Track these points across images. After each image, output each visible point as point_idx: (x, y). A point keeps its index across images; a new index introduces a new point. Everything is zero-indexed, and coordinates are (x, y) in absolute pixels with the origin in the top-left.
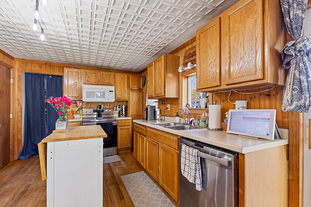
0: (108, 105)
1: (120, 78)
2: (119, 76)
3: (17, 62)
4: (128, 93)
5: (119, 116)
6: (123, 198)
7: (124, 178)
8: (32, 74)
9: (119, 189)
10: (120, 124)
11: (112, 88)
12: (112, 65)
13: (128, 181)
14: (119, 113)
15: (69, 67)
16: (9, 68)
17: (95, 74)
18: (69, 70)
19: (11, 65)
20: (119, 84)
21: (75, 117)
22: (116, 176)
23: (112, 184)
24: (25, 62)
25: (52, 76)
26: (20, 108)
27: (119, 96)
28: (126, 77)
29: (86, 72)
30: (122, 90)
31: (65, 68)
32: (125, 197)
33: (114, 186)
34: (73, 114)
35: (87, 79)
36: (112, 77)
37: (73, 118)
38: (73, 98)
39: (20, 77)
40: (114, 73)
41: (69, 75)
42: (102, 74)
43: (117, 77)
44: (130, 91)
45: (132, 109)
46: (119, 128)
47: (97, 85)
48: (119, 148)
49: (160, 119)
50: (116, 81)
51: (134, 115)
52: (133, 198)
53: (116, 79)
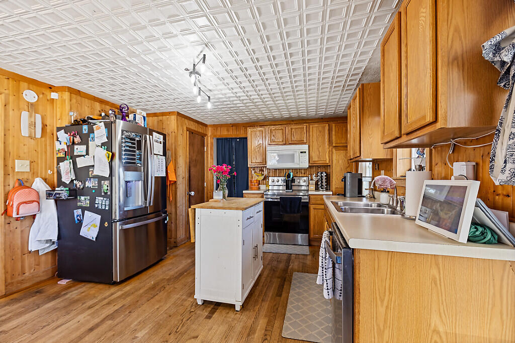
0: (303, 172)
1: (317, 130)
2: (315, 129)
3: (210, 128)
4: (331, 153)
5: (317, 189)
6: (280, 295)
7: (296, 275)
8: (222, 139)
9: (283, 286)
10: (312, 201)
11: (305, 147)
12: (304, 114)
13: (299, 280)
14: (317, 184)
15: (252, 126)
16: (203, 136)
17: (281, 131)
18: (252, 130)
19: (205, 133)
20: (315, 140)
21: (261, 188)
22: (289, 270)
23: (278, 278)
24: (216, 127)
25: (239, 138)
26: (212, 176)
27: (315, 158)
28: (327, 128)
29: (271, 130)
30: (320, 150)
31: (248, 128)
32: (284, 295)
33: (279, 280)
34: (259, 184)
35: (273, 138)
36: (305, 131)
37: (259, 189)
38: (257, 164)
39: (212, 144)
40: (307, 124)
41: (253, 136)
42: (291, 129)
43: (313, 130)
44: (334, 150)
45: (337, 179)
46: (312, 207)
47: (285, 144)
48: (312, 236)
49: (368, 195)
50: (311, 136)
51: (340, 188)
52: (290, 299)
53: (311, 134)
